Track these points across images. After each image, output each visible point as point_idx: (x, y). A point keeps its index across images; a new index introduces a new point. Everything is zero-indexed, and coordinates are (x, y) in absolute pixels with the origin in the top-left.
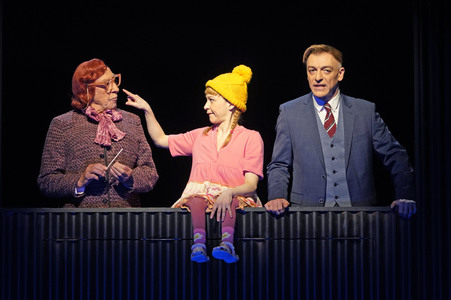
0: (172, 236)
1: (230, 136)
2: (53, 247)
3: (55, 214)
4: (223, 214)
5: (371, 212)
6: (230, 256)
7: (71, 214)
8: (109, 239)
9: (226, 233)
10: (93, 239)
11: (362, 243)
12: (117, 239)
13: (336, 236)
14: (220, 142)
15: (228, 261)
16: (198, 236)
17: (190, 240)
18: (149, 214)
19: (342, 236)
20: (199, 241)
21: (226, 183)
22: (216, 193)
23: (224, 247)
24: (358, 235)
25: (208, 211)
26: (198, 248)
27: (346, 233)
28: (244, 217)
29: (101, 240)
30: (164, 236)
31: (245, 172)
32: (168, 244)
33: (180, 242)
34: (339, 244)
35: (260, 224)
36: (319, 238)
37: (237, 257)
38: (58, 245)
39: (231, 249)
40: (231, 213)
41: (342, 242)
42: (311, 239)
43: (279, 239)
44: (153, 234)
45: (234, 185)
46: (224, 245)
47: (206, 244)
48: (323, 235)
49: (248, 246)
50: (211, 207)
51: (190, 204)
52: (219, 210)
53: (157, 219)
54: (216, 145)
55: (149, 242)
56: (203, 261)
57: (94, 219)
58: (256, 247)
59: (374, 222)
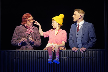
0: (43, 57)
1: (58, 32)
2: (14, 60)
3: (14, 51)
4: (56, 51)
5: (94, 51)
6: (58, 62)
7: (18, 52)
8: (28, 58)
9: (57, 56)
10: (24, 58)
11: (91, 59)
12: (30, 58)
13: (85, 57)
14: (56, 33)
15: (57, 63)
16: (50, 57)
17: (48, 58)
18: (38, 51)
19: (86, 57)
20: (50, 58)
21: (57, 44)
22: (54, 46)
23: (56, 60)
24: (90, 57)
25: (52, 50)
26: (50, 60)
27: (87, 56)
28: (62, 52)
29: (26, 58)
30: (41, 57)
31: (62, 41)
32: (43, 59)
33: (45, 59)
34: (86, 59)
35: (66, 54)
36: (80, 57)
37: (60, 62)
38: (15, 59)
39: (58, 60)
40: (58, 51)
41: (86, 58)
42: (78, 58)
43: (71, 58)
44: (39, 57)
45: (59, 44)
46: (56, 59)
47: (52, 59)
48: (82, 56)
49: (63, 59)
50: (53, 49)
51: (48, 49)
52: (55, 50)
53: (40, 53)
54: (55, 34)
55: (38, 59)
56: (51, 63)
57: (24, 53)
58: (65, 60)
59: (94, 53)
